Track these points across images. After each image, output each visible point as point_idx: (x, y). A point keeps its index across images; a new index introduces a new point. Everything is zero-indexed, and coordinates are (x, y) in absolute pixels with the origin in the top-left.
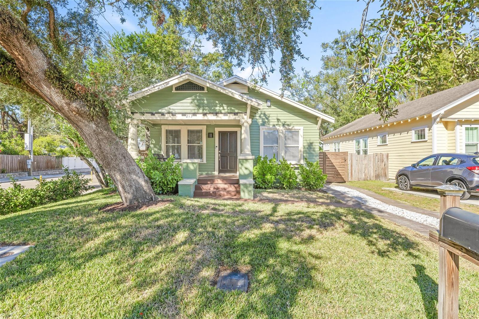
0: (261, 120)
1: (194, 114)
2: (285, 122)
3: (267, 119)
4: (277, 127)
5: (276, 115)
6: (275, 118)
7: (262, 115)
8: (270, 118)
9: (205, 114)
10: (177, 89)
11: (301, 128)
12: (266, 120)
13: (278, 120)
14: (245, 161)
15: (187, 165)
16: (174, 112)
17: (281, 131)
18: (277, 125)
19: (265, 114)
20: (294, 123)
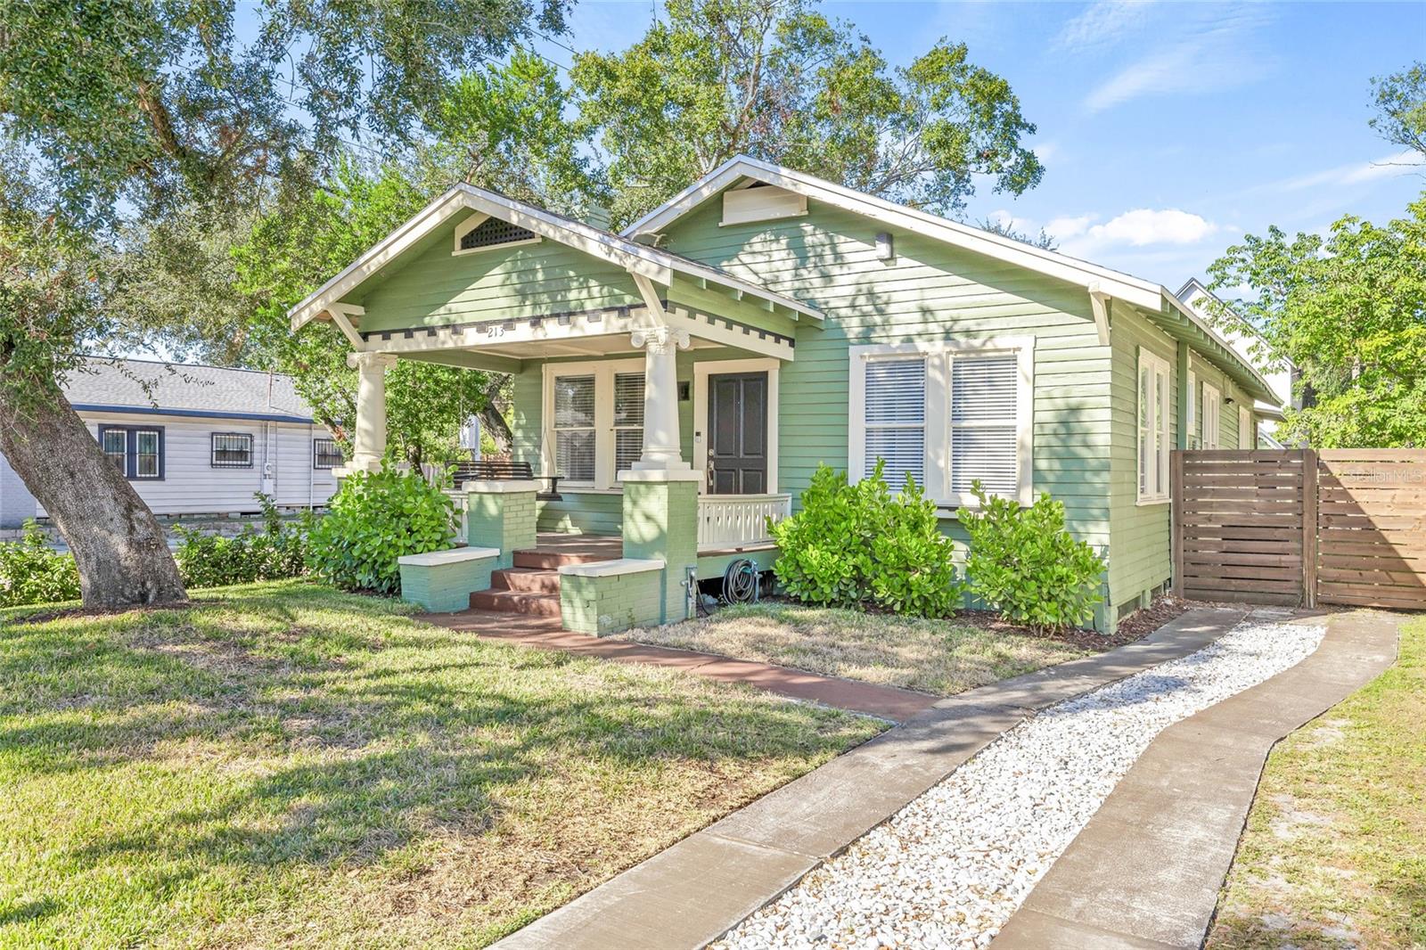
0: (855, 322)
1: (509, 324)
2: (955, 321)
3: (881, 312)
4: (922, 345)
5: (916, 295)
6: (913, 306)
7: (861, 300)
8: (891, 309)
9: (536, 321)
10: (468, 242)
11: (1025, 341)
12: (878, 319)
13: (925, 311)
14: (642, 488)
15: (481, 499)
16: (459, 322)
17: (937, 361)
18: (919, 335)
19: (871, 294)
20: (995, 324)
